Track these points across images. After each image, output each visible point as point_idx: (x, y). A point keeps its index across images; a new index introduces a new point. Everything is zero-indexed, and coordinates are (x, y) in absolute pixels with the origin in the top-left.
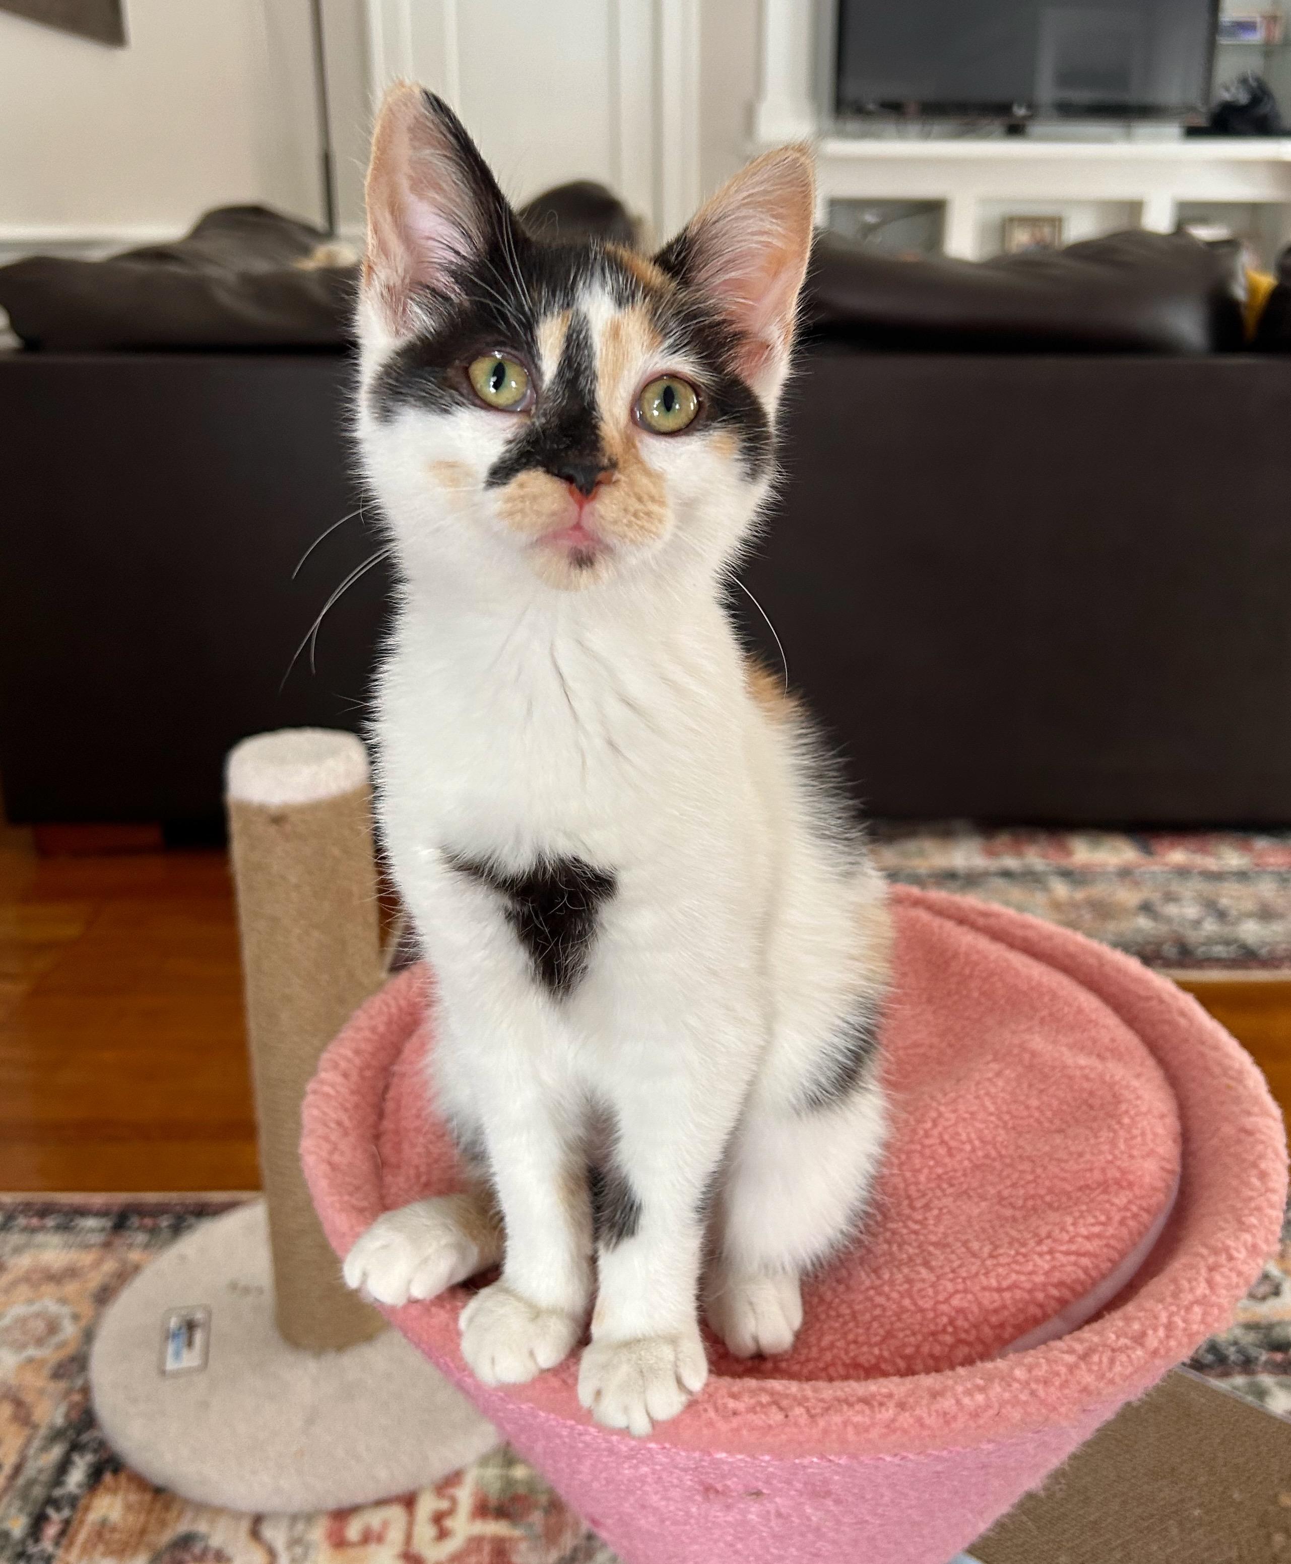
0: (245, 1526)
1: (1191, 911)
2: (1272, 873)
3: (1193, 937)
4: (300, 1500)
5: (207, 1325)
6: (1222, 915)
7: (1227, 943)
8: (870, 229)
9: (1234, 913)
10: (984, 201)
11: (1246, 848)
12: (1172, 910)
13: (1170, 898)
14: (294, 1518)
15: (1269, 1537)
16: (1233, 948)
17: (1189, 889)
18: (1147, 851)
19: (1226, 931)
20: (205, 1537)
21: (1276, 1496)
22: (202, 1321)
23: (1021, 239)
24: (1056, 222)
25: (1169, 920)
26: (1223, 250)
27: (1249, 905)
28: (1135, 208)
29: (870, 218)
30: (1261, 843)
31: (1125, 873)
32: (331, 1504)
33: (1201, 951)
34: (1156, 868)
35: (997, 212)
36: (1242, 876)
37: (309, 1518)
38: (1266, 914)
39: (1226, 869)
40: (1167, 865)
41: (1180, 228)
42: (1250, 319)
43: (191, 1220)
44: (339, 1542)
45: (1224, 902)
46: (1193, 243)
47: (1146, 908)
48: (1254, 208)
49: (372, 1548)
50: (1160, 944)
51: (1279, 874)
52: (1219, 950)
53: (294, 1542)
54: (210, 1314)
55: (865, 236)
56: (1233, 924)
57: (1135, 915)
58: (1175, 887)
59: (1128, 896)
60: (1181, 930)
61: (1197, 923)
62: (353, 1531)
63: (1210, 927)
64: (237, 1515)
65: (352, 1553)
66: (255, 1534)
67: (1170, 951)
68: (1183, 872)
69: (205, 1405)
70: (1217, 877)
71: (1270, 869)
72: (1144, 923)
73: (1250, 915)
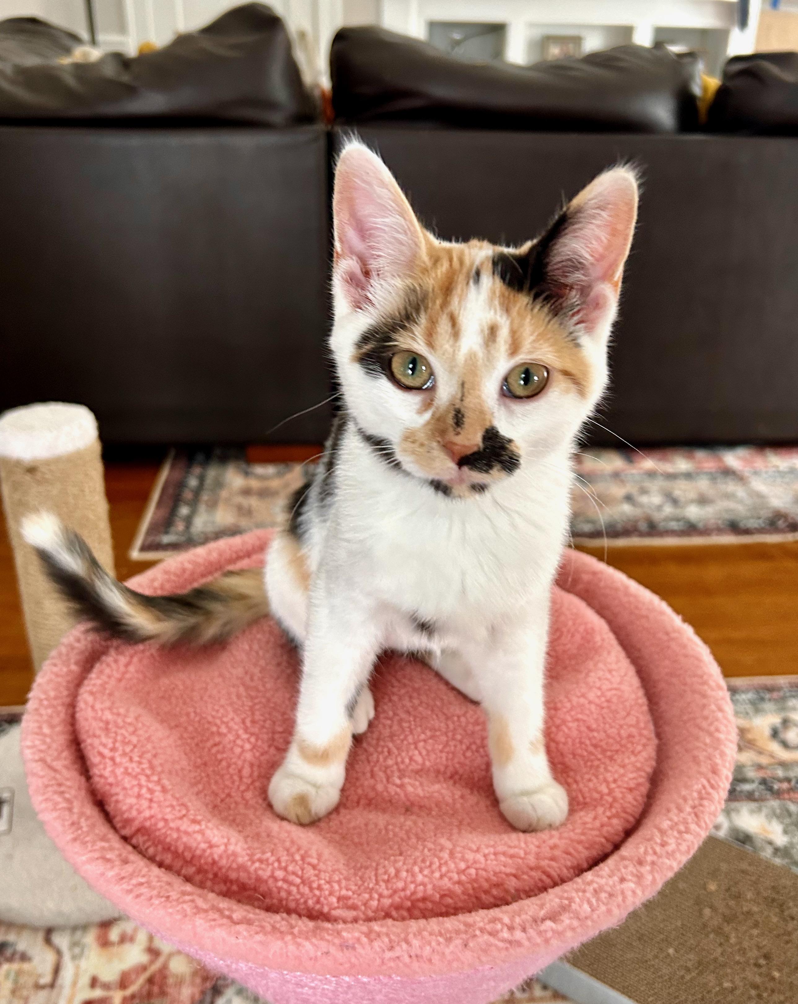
0: (40, 937)
1: (656, 499)
2: (706, 473)
3: (657, 517)
4: (76, 917)
5: (11, 801)
6: (675, 502)
7: (678, 520)
8: (457, 43)
9: (682, 499)
10: (532, 25)
11: (690, 457)
12: (644, 499)
13: (644, 491)
14: (75, 929)
15: (700, 912)
16: (681, 523)
17: (655, 486)
18: (630, 460)
19: (678, 512)
20: (12, 945)
21: (705, 884)
22: (8, 799)
23: (555, 51)
24: (577, 40)
25: (641, 506)
26: (686, 60)
27: (692, 495)
28: (628, 31)
29: (457, 36)
30: (701, 455)
31: (616, 475)
32: (97, 919)
33: (662, 526)
34: (634, 471)
35: (538, 33)
36: (688, 476)
37: (85, 927)
38: (703, 500)
39: (677, 471)
40: (641, 469)
41: (658, 45)
42: (703, 107)
43: (6, 726)
44: (105, 943)
45: (677, 493)
46: (667, 54)
47: (629, 498)
48: (703, 33)
49: (127, 946)
50: (636, 521)
51: (711, 473)
52: (674, 525)
53: (74, 944)
54: (13, 793)
55: (453, 48)
56: (682, 507)
57: (622, 502)
58: (647, 484)
59: (618, 491)
60: (649, 512)
61: (659, 508)
62: (114, 934)
63: (668, 510)
64: (34, 929)
65: (115, 949)
66: (48, 941)
67: (643, 526)
68: (651, 474)
69: (10, 857)
70: (671, 477)
71: (706, 470)
72: (627, 508)
73: (692, 501)
